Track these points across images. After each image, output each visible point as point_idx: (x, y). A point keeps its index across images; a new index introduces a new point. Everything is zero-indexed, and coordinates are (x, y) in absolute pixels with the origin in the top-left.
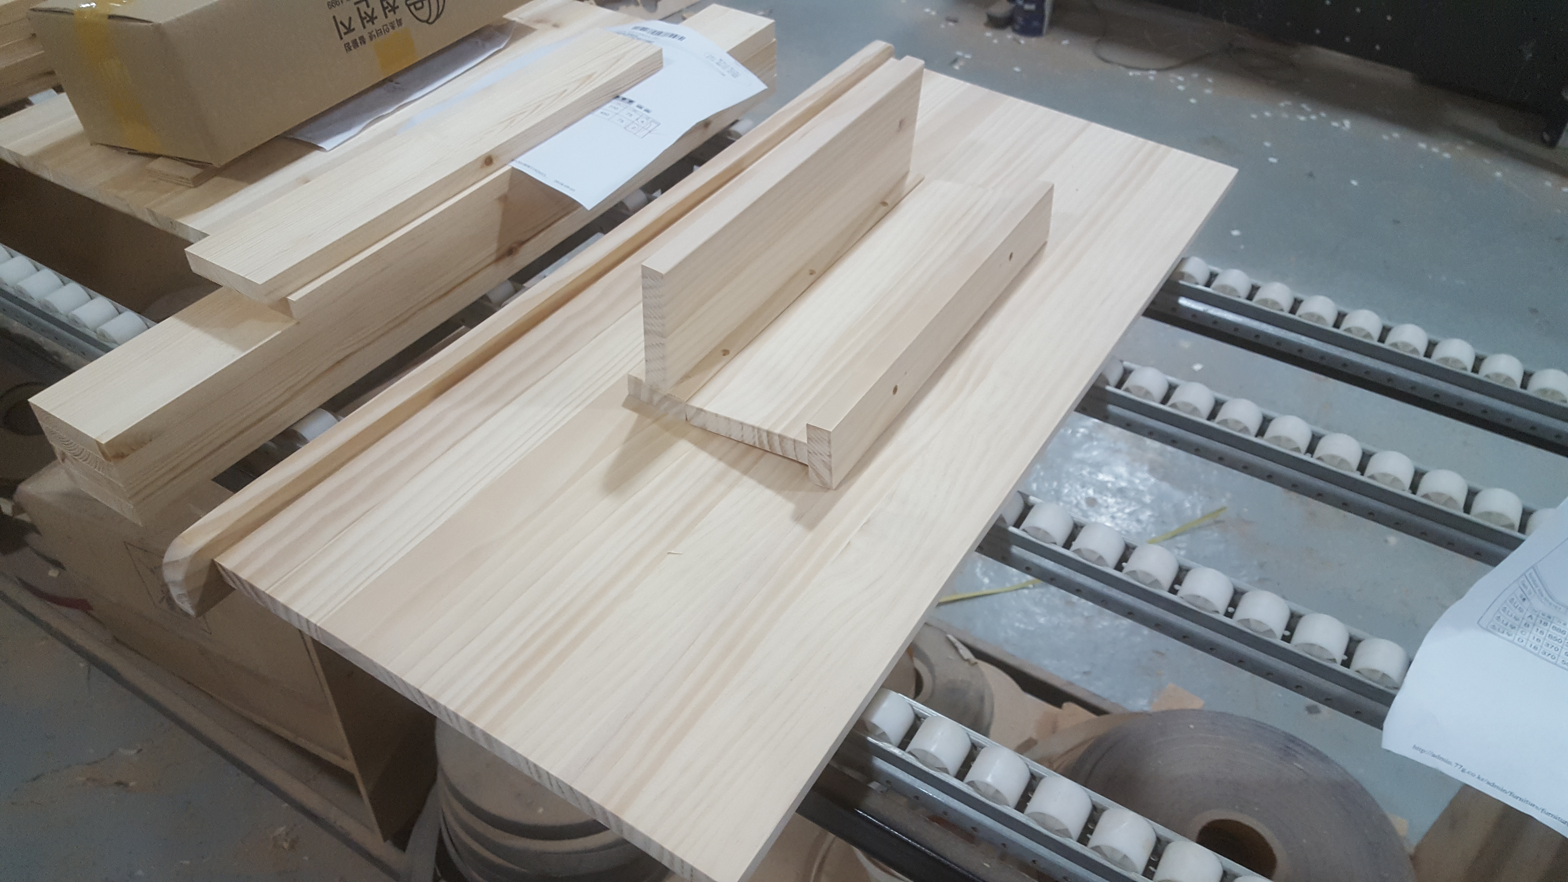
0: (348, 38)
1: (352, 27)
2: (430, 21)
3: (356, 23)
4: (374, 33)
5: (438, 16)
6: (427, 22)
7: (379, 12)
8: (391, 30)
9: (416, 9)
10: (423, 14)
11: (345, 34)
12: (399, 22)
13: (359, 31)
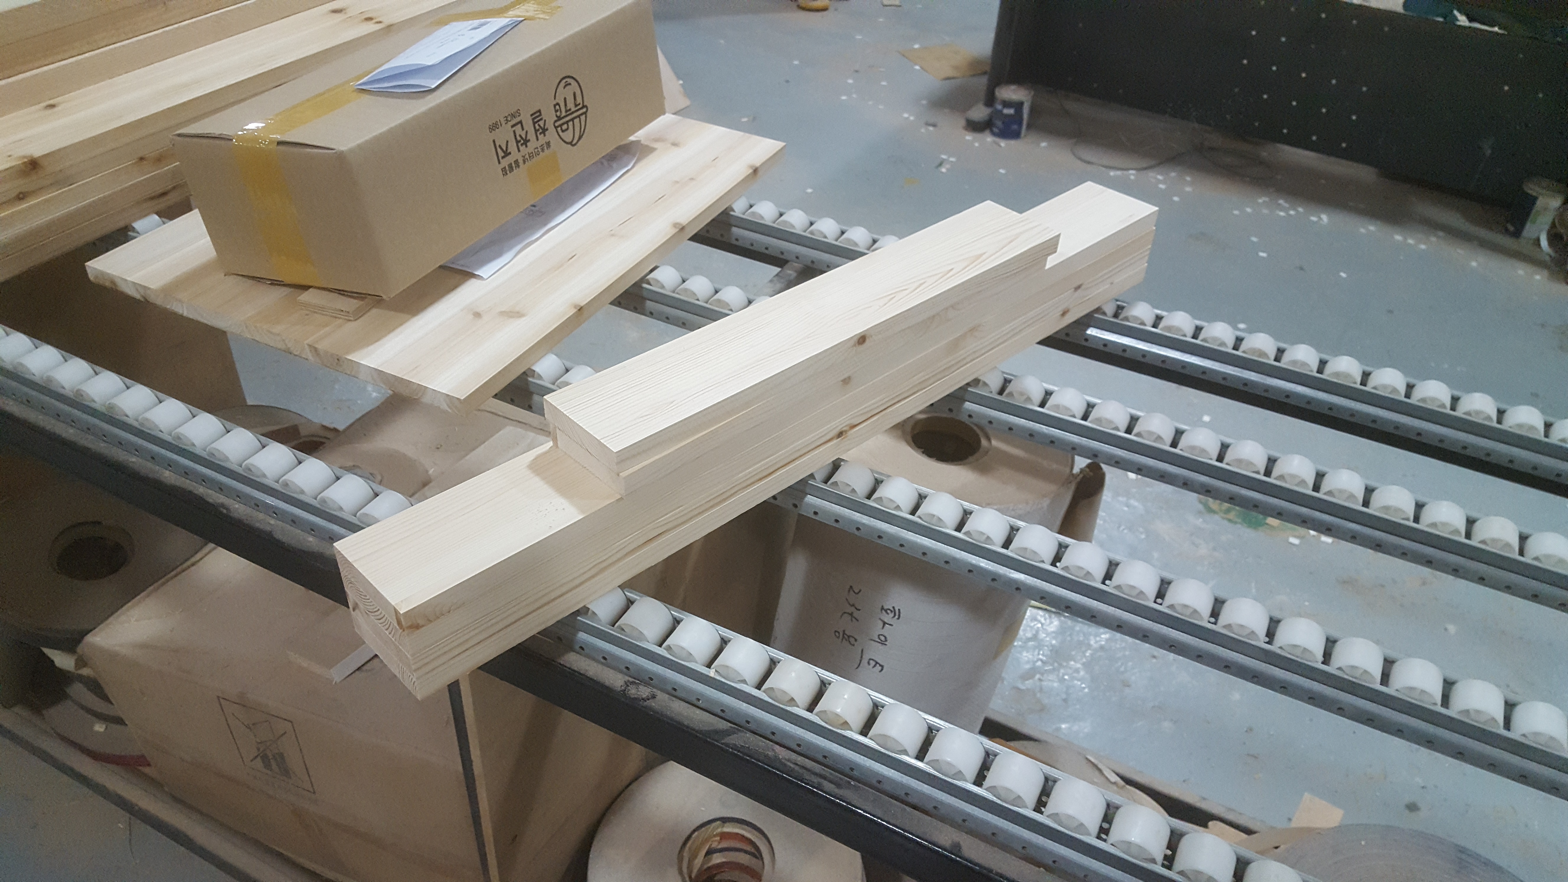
0: (505, 163)
1: (508, 151)
2: (574, 143)
3: (512, 147)
4: (527, 156)
5: (580, 138)
6: (570, 143)
7: (531, 136)
8: (541, 153)
9: (563, 131)
10: (568, 136)
11: (503, 157)
12: (548, 144)
13: (515, 155)
